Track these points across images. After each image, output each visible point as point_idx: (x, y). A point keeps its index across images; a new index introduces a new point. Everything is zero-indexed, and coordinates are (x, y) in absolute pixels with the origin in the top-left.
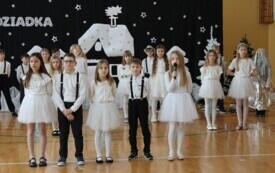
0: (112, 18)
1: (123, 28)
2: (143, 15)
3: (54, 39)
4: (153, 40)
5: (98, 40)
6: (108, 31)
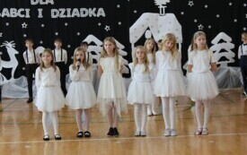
0: (161, 7)
1: (172, 16)
3: (107, 28)
4: (200, 26)
5: (148, 29)
6: (157, 19)
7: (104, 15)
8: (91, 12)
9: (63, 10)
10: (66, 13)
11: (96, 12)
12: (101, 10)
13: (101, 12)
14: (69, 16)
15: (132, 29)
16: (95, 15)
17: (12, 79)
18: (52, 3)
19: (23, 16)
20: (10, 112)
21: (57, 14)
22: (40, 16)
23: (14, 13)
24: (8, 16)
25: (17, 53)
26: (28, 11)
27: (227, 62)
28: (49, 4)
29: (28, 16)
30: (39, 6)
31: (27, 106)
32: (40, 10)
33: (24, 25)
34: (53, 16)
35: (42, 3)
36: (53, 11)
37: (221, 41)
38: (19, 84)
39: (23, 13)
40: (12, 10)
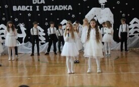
0: (102, 5)
1: (108, 9)
2: (118, 2)
3: (73, 16)
4: (123, 15)
5: (95, 16)
6: (100, 11)
7: (71, 9)
8: (64, 8)
9: (50, 7)
10: (51, 8)
11: (67, 8)
12: (70, 6)
13: (70, 8)
14: (53, 9)
15: (86, 16)
16: (67, 9)
17: (23, 43)
18: (44, 3)
19: (29, 10)
20: (22, 60)
21: (46, 8)
22: (38, 10)
23: (24, 8)
24: (21, 10)
25: (26, 29)
26: (31, 7)
27: (138, 34)
28: (43, 3)
29: (31, 10)
30: (37, 4)
31: (31, 57)
32: (38, 7)
33: (29, 15)
34: (45, 10)
35: (39, 3)
36: (44, 7)
37: (135, 23)
38: (27, 46)
39: (29, 8)
40: (23, 6)
